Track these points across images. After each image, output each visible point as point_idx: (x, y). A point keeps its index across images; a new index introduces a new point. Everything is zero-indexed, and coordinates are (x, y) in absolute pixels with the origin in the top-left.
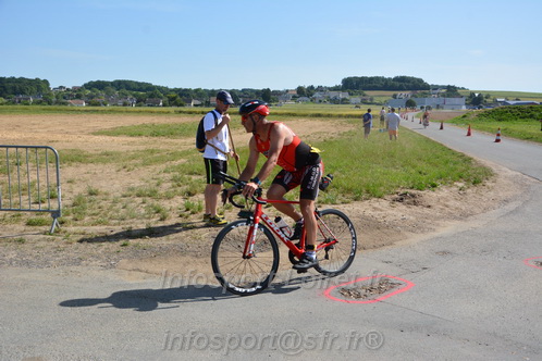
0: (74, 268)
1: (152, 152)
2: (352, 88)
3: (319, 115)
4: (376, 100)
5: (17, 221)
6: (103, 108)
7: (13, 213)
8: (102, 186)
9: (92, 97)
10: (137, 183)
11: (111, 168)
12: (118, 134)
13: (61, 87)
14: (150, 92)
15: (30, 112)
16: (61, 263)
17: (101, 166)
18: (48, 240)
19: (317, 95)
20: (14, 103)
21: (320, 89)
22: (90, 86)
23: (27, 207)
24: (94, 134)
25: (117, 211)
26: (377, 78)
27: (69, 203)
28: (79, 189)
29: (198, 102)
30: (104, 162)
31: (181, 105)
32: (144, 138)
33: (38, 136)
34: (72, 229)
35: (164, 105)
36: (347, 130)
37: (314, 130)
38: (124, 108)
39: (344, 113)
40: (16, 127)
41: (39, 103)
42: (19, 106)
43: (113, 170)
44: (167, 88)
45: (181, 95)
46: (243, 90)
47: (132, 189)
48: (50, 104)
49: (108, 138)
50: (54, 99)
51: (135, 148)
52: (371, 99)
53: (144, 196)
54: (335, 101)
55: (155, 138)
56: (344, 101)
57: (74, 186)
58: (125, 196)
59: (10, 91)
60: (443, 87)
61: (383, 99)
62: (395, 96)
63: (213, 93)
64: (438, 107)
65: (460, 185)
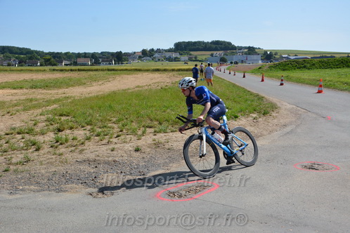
1: (31, 100)
2: (182, 50)
3: (158, 70)
4: (199, 58)
10: (18, 124)
14: (30, 55)
19: (156, 55)
21: (159, 51)
29: (68, 63)
31: (55, 65)
32: (25, 90)
35: (41, 65)
36: (177, 80)
37: (154, 81)
38: (8, 68)
39: (176, 68)
44: (43, 52)
45: (54, 57)
46: (102, 53)
47: (14, 129)
52: (195, 58)
53: (23, 133)
54: (170, 59)
55: (34, 90)
56: (176, 60)
58: (7, 134)
60: (245, 48)
61: (204, 58)
62: (212, 55)
63: (79, 55)
64: (242, 62)
65: (254, 115)
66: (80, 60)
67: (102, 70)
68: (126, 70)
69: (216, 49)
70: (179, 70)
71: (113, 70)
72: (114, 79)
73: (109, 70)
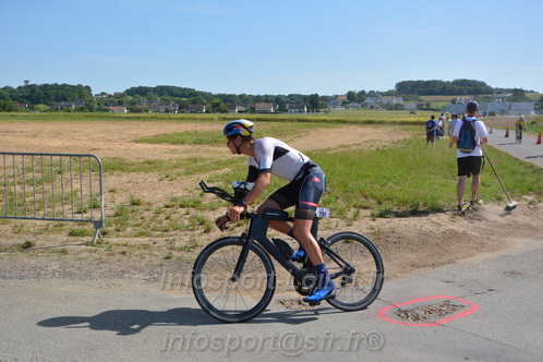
0: (116, 281)
1: (195, 160)
2: (406, 92)
3: (370, 122)
4: (433, 105)
5: (59, 231)
6: (144, 115)
7: (56, 223)
8: (145, 196)
9: (133, 104)
10: (180, 194)
11: (153, 177)
12: (160, 142)
13: (103, 93)
14: (193, 98)
15: (72, 118)
16: (103, 276)
17: (143, 175)
18: (90, 251)
19: (368, 100)
20: (56, 110)
21: (372, 94)
22: (132, 92)
23: (69, 216)
24: (136, 142)
25: (160, 223)
26: (435, 82)
27: (112, 213)
28: (121, 199)
29: (243, 109)
30: (146, 171)
31: (225, 112)
32: (187, 146)
33: (79, 144)
34: (114, 240)
35: (207, 112)
36: (401, 138)
37: (366, 138)
38: (166, 115)
39: (398, 120)
40: (58, 134)
41: (81, 110)
42: (61, 113)
43: (155, 179)
44: (210, 94)
45: (225, 101)
46: (290, 96)
47: (175, 200)
48: (91, 110)
49: (150, 146)
50: (96, 106)
51: (177, 156)
52: (428, 105)
53: (188, 206)
54: (389, 107)
55: (198, 146)
56: (397, 107)
57: (116, 195)
58: (167, 207)
59: (53, 98)
60: (509, 91)
61: (441, 105)
62: (454, 101)
63: (258, 99)
64: (502, 112)
65: (530, 198)
66: (259, 106)
67: (290, 120)
68: (324, 121)
69: (460, 93)
70: (403, 123)
71: (306, 120)
72: (307, 133)
73: (299, 120)
